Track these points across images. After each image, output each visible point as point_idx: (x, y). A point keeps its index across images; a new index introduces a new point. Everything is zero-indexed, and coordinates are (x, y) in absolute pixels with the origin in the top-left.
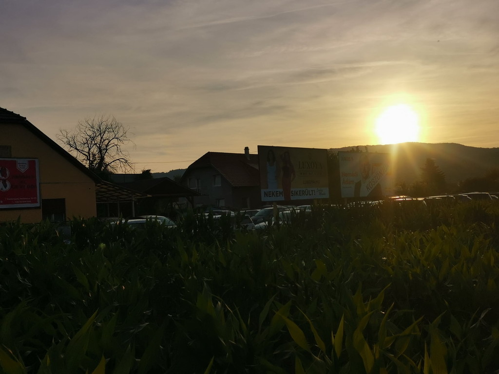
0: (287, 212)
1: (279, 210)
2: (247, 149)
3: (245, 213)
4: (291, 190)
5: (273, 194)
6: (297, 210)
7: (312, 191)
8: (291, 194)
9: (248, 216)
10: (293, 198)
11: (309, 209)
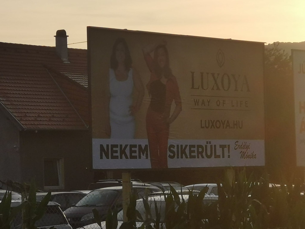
0: (157, 198)
1: (135, 193)
2: (61, 35)
3: (49, 198)
4: (171, 142)
5: (123, 152)
6: (182, 194)
7: (223, 147)
8: (169, 153)
9: (56, 206)
10: (173, 164)
11: (213, 192)
